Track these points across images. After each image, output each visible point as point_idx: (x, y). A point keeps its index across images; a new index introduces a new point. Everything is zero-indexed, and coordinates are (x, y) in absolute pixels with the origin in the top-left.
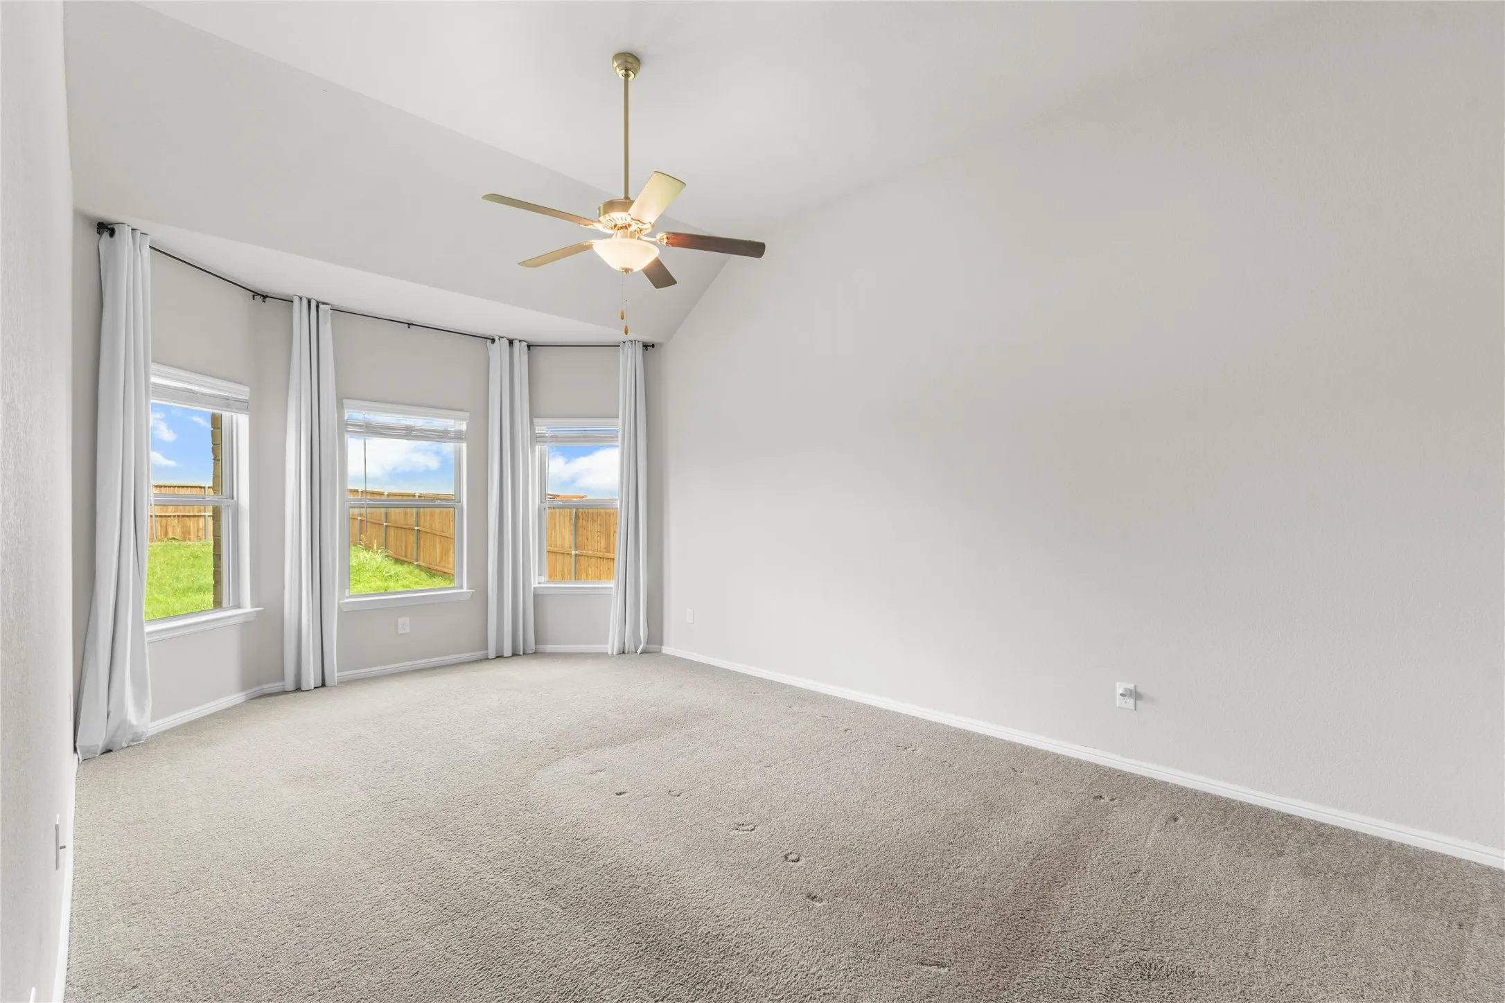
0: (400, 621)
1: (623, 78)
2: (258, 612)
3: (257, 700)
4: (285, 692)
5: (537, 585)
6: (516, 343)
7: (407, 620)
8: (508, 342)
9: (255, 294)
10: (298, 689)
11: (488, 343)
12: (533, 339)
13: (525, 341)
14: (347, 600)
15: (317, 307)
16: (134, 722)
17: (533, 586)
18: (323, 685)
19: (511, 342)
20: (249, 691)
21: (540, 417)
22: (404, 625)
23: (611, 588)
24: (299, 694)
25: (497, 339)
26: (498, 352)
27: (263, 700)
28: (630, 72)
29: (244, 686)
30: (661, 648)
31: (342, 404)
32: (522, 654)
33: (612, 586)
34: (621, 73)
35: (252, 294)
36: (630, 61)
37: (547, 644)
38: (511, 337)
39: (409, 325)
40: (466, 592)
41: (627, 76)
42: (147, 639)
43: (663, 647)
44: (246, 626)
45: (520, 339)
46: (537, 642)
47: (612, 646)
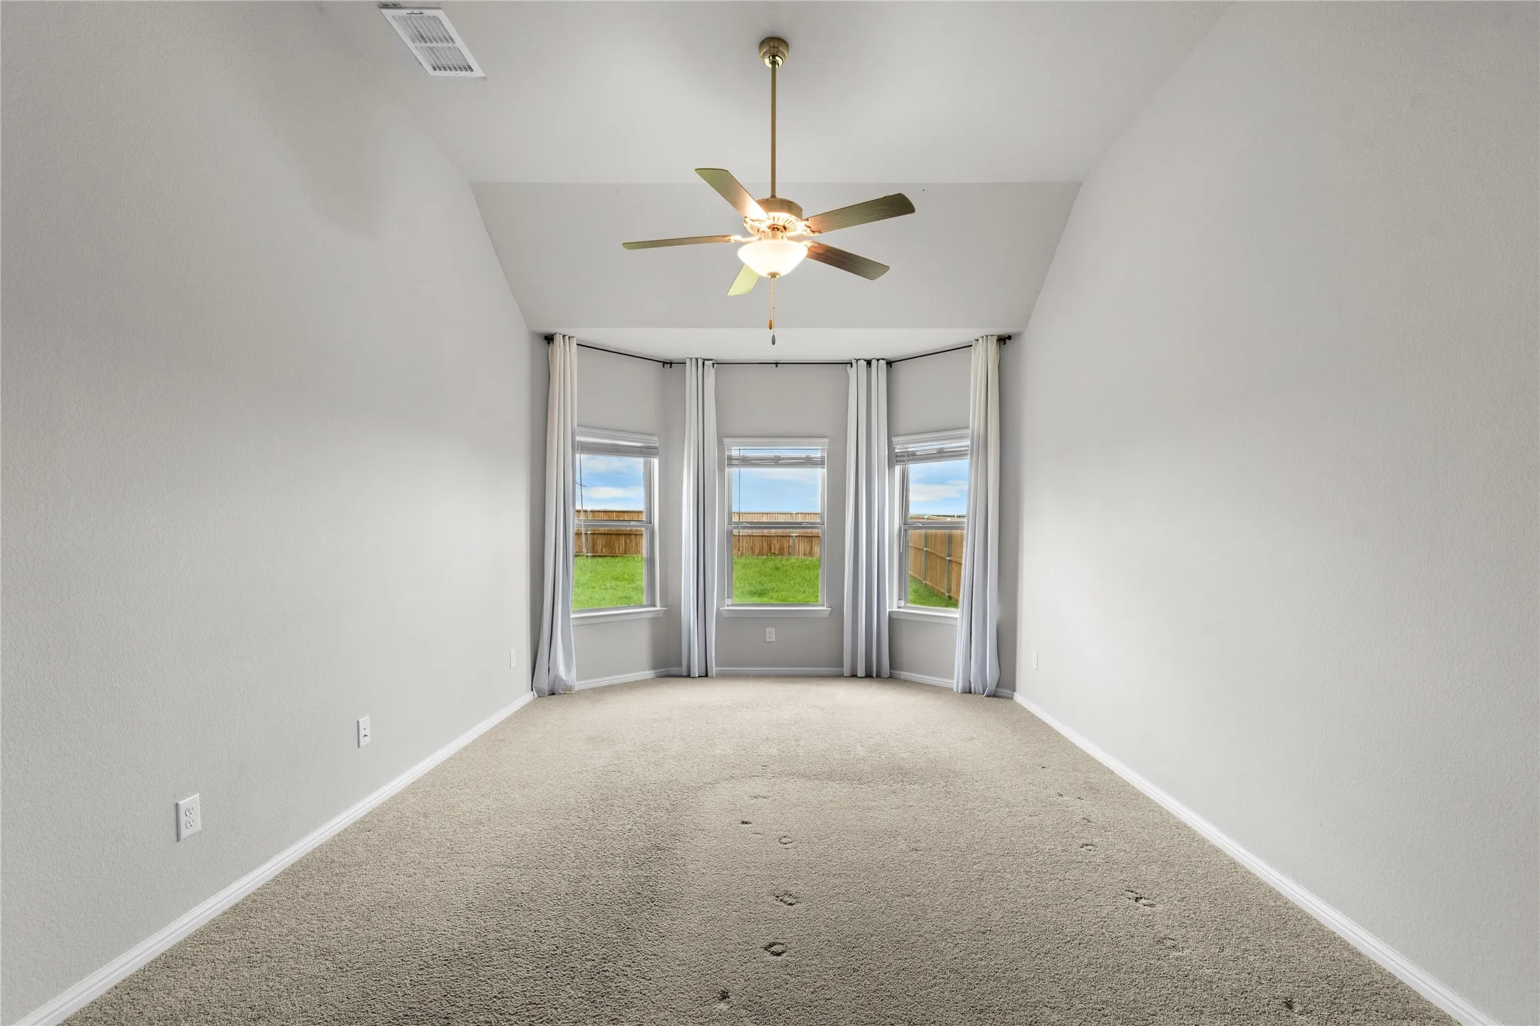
0: (768, 630)
1: (770, 66)
2: (665, 610)
3: (661, 679)
4: (682, 676)
5: (895, 609)
6: (874, 363)
7: (773, 630)
8: (865, 363)
9: (664, 363)
10: (689, 676)
11: (848, 368)
12: (890, 355)
13: (883, 359)
14: (726, 608)
15: (704, 363)
16: (564, 677)
17: (888, 610)
18: (706, 675)
19: (869, 363)
20: (657, 671)
21: (899, 436)
22: (771, 634)
23: (957, 619)
24: (688, 679)
25: (854, 362)
26: (856, 376)
27: (669, 679)
28: (777, 58)
29: (655, 666)
30: (1013, 695)
31: (722, 441)
32: (875, 676)
33: (957, 616)
34: (767, 61)
35: (662, 364)
36: (774, 45)
37: (902, 670)
38: (868, 357)
39: (777, 364)
40: (826, 610)
41: (774, 63)
42: (572, 623)
43: (1015, 694)
44: (655, 621)
45: (878, 358)
46: (891, 668)
47: (956, 683)
